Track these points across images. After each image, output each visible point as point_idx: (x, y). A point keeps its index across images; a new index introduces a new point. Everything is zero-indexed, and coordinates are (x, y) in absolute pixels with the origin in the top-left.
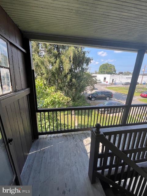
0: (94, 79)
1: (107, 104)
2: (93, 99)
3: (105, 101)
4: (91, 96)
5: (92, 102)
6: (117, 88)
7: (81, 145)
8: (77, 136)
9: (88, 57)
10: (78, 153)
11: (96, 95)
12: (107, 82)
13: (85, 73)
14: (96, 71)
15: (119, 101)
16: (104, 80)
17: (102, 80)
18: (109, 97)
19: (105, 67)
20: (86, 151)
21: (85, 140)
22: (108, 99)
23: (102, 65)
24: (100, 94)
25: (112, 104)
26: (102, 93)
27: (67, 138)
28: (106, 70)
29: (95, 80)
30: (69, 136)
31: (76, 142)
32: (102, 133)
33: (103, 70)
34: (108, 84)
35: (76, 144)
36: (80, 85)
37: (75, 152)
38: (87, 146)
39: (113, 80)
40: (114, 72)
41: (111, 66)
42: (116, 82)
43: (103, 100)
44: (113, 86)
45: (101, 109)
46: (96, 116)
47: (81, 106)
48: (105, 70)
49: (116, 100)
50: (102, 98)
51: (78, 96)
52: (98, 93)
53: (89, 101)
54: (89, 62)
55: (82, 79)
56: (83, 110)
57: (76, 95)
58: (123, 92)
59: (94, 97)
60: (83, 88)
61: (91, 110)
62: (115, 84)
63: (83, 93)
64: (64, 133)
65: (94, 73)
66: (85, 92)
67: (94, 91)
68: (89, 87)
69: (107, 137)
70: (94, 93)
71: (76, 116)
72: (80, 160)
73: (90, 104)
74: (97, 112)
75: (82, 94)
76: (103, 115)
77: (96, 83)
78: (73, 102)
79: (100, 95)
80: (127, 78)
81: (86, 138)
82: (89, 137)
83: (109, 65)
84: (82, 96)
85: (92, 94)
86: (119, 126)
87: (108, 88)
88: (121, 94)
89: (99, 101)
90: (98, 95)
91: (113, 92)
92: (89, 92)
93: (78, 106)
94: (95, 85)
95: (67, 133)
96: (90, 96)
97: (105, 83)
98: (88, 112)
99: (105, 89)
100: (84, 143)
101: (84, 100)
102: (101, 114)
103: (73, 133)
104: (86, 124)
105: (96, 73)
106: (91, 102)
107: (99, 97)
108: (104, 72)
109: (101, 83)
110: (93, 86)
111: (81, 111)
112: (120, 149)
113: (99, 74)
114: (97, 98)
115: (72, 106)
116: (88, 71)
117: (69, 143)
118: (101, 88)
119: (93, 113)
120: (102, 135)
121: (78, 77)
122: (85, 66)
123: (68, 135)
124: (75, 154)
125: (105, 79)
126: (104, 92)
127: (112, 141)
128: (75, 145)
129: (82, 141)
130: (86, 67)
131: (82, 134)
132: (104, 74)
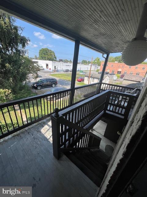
0: (35, 65)
1: (54, 91)
2: (39, 88)
3: (51, 88)
4: (37, 85)
5: (39, 91)
6: (60, 75)
7: (40, 136)
8: (31, 129)
9: (22, 35)
10: (38, 144)
11: (41, 83)
12: (50, 69)
13: (22, 56)
14: (36, 56)
15: (63, 86)
16: (47, 67)
17: (45, 67)
18: (54, 84)
19: (45, 52)
20: (46, 138)
21: (42, 129)
22: (54, 86)
23: (41, 49)
24: (45, 81)
25: (58, 90)
26: (47, 80)
27: (21, 137)
28: (47, 56)
29: (37, 66)
30: (23, 133)
31: (33, 135)
32: (60, 115)
33: (43, 55)
34: (51, 71)
35: (34, 137)
36: (19, 72)
37: (35, 145)
38: (46, 134)
39: (55, 67)
40: (55, 59)
41: (51, 52)
42: (58, 69)
43: (49, 88)
44: (56, 73)
45: (49, 97)
46: (46, 104)
47: (27, 97)
48: (45, 56)
49: (60, 86)
50: (49, 86)
51: (19, 86)
52: (43, 80)
53: (34, 91)
54: (26, 44)
55: (21, 64)
56: (29, 102)
57: (16, 85)
58: (65, 79)
59: (40, 85)
60: (24, 76)
61: (40, 99)
62: (57, 71)
63: (26, 83)
64: (14, 134)
65: (34, 57)
66: (27, 80)
67: (38, 79)
68: (31, 74)
69: (64, 117)
70: (39, 82)
71: (22, 111)
72: (43, 149)
73: (36, 93)
74: (46, 101)
75: (24, 84)
76: (52, 102)
77: (39, 70)
78: (14, 94)
79: (45, 83)
80: (66, 65)
81: (43, 127)
82: (45, 125)
83: (49, 50)
84: (24, 85)
85: (37, 83)
86: (69, 106)
87: (52, 75)
88: (64, 80)
89: (45, 89)
90: (43, 83)
91: (57, 79)
92: (33, 81)
93: (22, 98)
94: (38, 72)
95: (18, 132)
96: (35, 85)
97: (48, 70)
98: (36, 102)
99: (49, 76)
100: (43, 133)
101: (28, 90)
102: (50, 101)
103: (26, 128)
104: (36, 115)
105: (36, 59)
106: (37, 91)
107: (44, 85)
108: (45, 57)
109: (44, 70)
110: (36, 74)
111: (27, 104)
112: (74, 122)
113: (39, 59)
114: (44, 86)
115: (14, 100)
116: (26, 55)
117: (25, 140)
118: (45, 75)
119: (42, 102)
120: (62, 117)
121: (13, 61)
122: (20, 47)
123: (20, 133)
124: (35, 147)
125: (47, 65)
126: (50, 79)
127: (68, 119)
128: (33, 139)
129: (40, 132)
130: (22, 49)
131: (38, 125)
132: (45, 60)
